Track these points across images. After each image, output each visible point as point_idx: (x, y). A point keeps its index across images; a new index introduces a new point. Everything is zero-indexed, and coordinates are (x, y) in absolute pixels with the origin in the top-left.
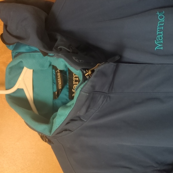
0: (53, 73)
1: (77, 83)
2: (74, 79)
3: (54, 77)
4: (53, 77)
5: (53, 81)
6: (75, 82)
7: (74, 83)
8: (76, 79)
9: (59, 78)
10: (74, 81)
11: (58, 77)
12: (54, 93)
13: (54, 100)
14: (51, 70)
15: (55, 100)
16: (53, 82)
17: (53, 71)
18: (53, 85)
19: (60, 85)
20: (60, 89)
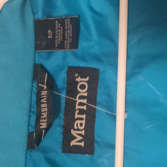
0: (32, 89)
1: (84, 116)
2: (77, 107)
3: (34, 98)
4: (31, 98)
5: (30, 108)
6: (78, 114)
7: (77, 116)
8: (81, 107)
9: (43, 103)
10: (77, 112)
11: (42, 101)
12: (30, 135)
13: (28, 152)
14: (31, 82)
15: (31, 152)
16: (30, 111)
17: (33, 86)
18: (30, 116)
19: (45, 119)
20: (43, 129)
